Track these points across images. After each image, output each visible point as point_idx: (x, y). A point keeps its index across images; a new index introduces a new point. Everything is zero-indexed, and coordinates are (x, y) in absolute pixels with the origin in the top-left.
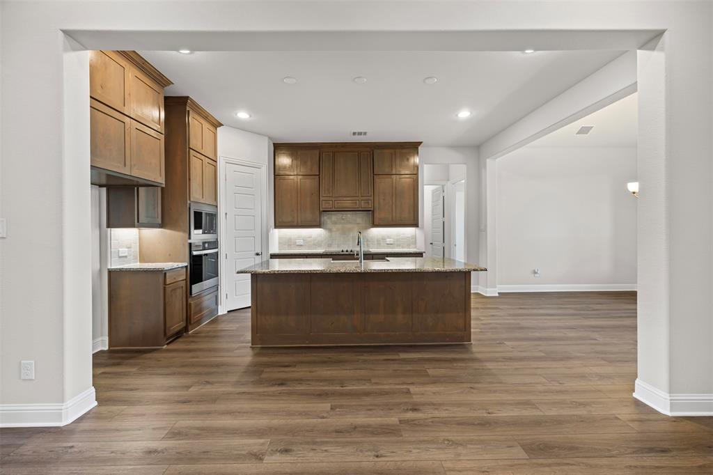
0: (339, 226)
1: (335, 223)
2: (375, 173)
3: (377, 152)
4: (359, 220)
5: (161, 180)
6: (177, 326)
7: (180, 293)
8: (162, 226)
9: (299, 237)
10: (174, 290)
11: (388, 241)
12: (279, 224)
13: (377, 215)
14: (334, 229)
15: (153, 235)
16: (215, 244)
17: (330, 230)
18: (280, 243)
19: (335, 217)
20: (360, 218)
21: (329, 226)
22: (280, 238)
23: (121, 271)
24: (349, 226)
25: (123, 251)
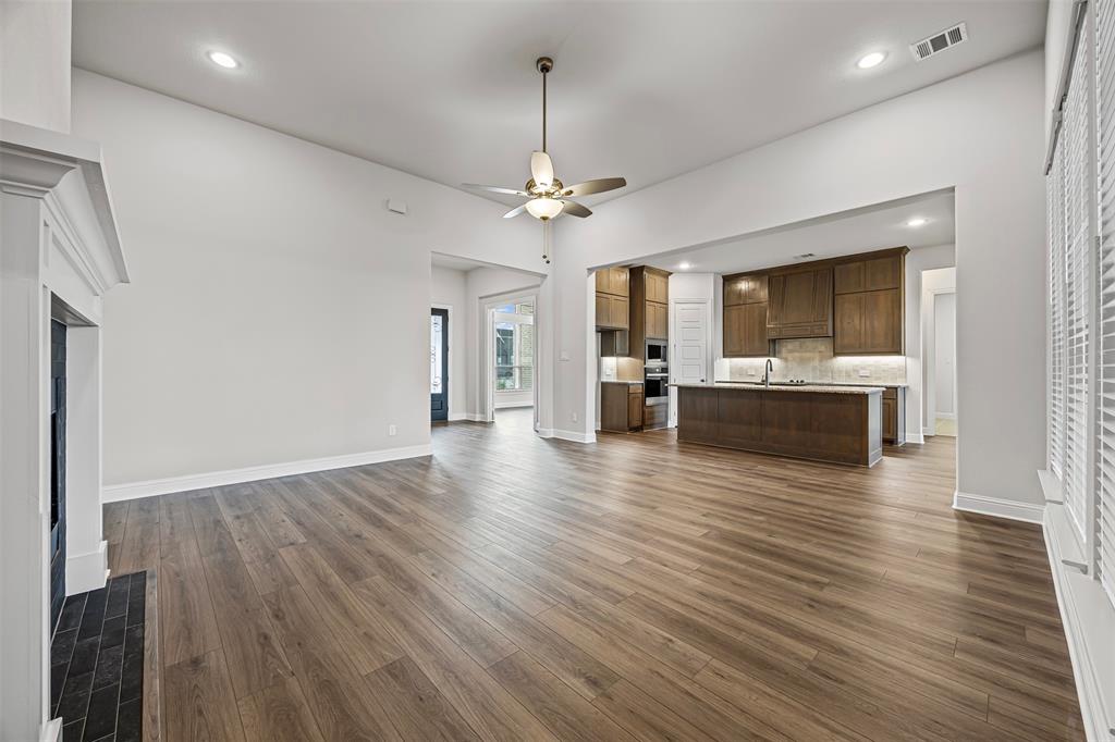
0: (797, 354)
1: (791, 351)
2: (836, 292)
3: (837, 268)
4: (823, 348)
5: (627, 327)
6: (636, 422)
7: (638, 402)
8: (629, 356)
9: (751, 367)
10: (634, 398)
11: (862, 373)
12: (728, 353)
13: (838, 341)
14: (790, 358)
15: (625, 361)
16: (665, 370)
17: (786, 360)
18: (731, 372)
19: (790, 345)
20: (824, 346)
21: (784, 354)
22: (731, 368)
23: (607, 383)
24: (808, 355)
25: (608, 372)
